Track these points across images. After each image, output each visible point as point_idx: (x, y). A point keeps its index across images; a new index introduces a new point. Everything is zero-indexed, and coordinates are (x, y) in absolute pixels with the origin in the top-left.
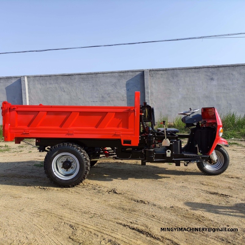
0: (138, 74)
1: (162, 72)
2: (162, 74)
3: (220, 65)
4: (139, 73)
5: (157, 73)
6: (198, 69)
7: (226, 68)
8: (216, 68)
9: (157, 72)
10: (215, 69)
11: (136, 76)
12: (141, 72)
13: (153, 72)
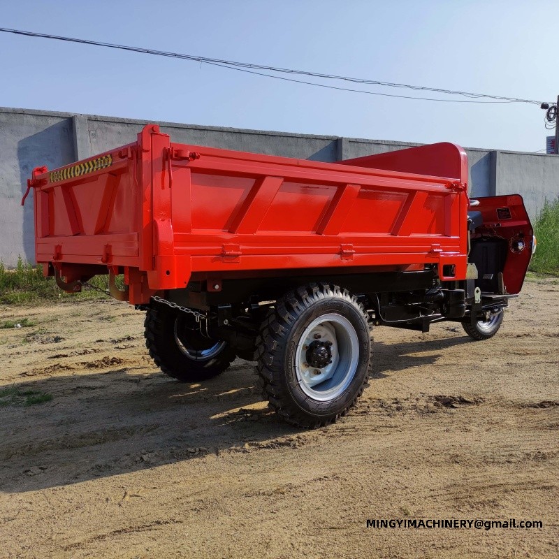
0: (53, 124)
1: (118, 127)
2: (119, 133)
3: (243, 130)
4: (57, 121)
5: (106, 128)
6: (202, 132)
7: (253, 137)
8: (235, 134)
9: (105, 125)
10: (235, 136)
11: (48, 130)
12: (63, 120)
13: (96, 124)
